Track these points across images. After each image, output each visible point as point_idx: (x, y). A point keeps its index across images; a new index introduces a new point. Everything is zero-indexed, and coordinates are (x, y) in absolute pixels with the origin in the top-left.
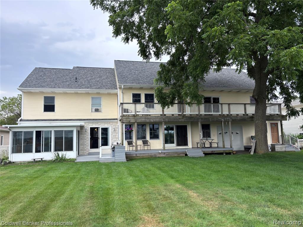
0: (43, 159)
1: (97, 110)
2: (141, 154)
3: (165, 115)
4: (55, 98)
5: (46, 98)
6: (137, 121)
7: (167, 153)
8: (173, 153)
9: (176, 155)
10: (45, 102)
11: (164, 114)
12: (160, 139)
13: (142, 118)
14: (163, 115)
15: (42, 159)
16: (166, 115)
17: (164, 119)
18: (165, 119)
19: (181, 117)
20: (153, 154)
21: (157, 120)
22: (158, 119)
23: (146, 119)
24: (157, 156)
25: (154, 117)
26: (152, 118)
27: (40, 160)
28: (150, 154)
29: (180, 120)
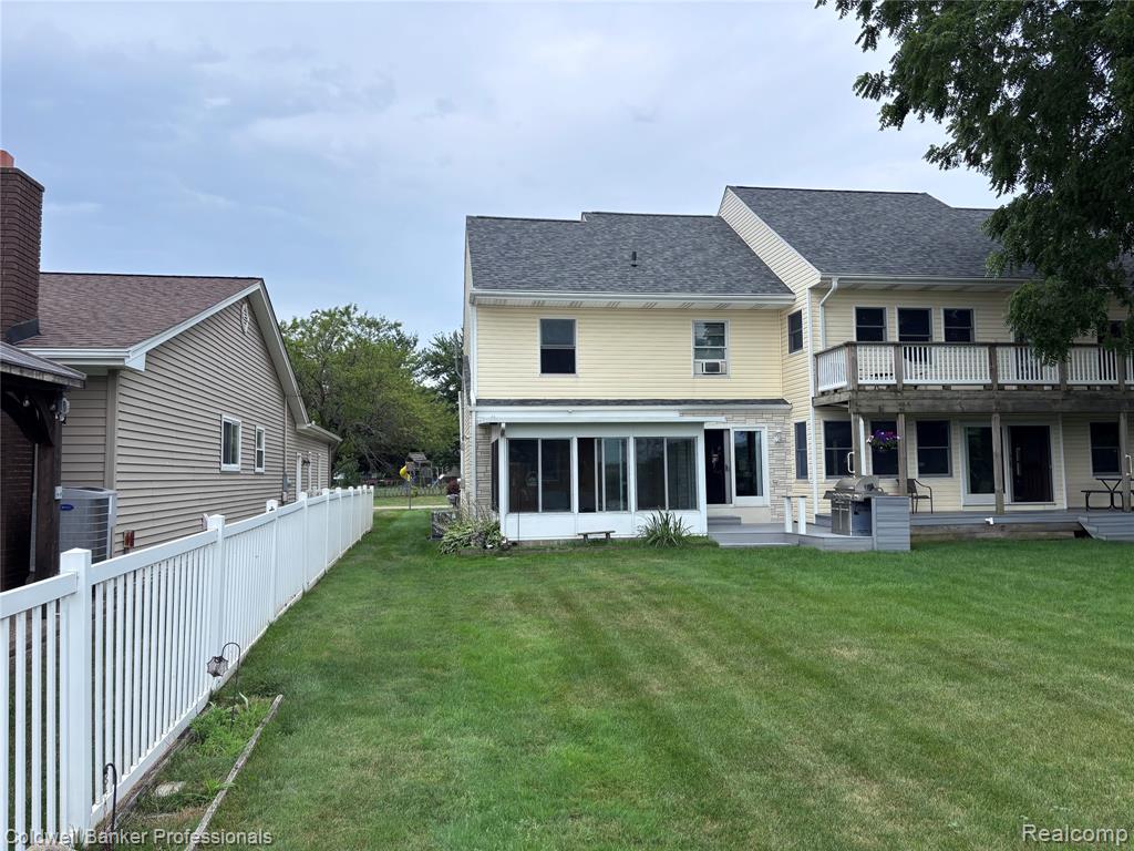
0: (612, 536)
1: (713, 369)
2: (922, 526)
3: (1001, 387)
4: (577, 325)
5: (548, 327)
6: (907, 409)
7: (1014, 527)
8: (1031, 526)
9: (1043, 534)
10: (544, 341)
11: (999, 385)
12: (954, 474)
13: (924, 398)
14: (995, 387)
15: (608, 534)
16: (1006, 387)
17: (998, 404)
18: (1002, 401)
19: (1059, 396)
20: (963, 529)
21: (977, 405)
22: (977, 402)
23: (938, 402)
24: (979, 536)
25: (964, 396)
26: (958, 398)
27: (604, 536)
28: (952, 528)
29: (1057, 408)
